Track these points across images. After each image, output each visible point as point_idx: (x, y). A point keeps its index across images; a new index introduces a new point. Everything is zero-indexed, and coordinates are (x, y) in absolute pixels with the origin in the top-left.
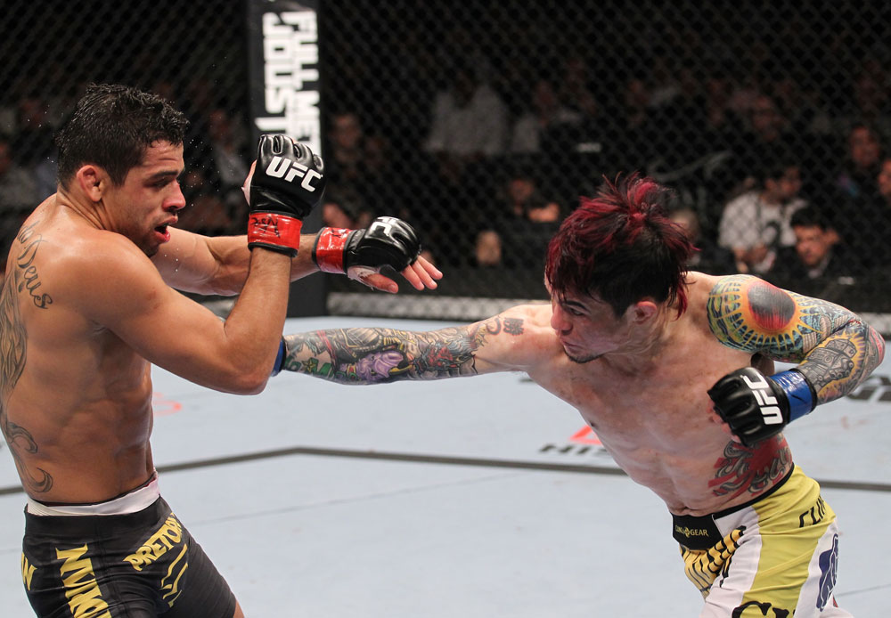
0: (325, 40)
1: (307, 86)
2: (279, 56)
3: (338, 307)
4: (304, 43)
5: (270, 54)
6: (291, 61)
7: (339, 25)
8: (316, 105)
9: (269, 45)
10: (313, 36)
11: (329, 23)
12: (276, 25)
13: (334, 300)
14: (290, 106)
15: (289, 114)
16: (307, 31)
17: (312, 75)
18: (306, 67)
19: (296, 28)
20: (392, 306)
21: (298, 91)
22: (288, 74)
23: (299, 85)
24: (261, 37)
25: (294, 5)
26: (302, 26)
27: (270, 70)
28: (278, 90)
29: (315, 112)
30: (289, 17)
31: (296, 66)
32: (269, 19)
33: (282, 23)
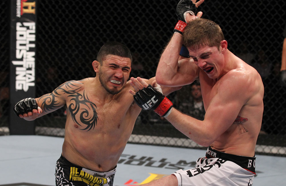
0: (38, 33)
1: (31, 50)
2: (21, 38)
3: (39, 131)
4: (30, 34)
5: (18, 37)
6: (26, 40)
7: (44, 28)
8: (33, 57)
9: (18, 33)
10: (34, 31)
11: (40, 27)
12: (20, 27)
13: (37, 129)
14: (25, 57)
15: (24, 60)
16: (32, 29)
17: (33, 46)
18: (31, 42)
19: (28, 28)
20: (59, 132)
21: (27, 51)
22: (25, 45)
23: (28, 49)
24: (15, 31)
25: (28, 20)
26: (30, 28)
27: (18, 43)
28: (20, 50)
29: (33, 59)
30: (26, 24)
31: (28, 42)
32: (19, 24)
33: (23, 26)
